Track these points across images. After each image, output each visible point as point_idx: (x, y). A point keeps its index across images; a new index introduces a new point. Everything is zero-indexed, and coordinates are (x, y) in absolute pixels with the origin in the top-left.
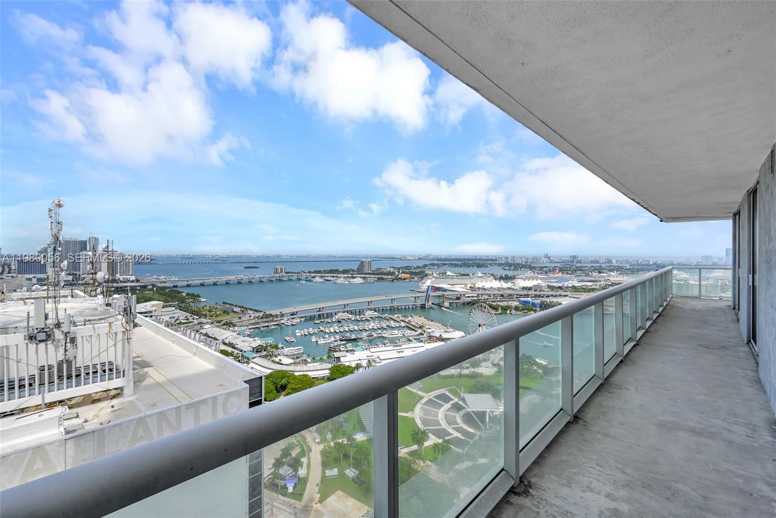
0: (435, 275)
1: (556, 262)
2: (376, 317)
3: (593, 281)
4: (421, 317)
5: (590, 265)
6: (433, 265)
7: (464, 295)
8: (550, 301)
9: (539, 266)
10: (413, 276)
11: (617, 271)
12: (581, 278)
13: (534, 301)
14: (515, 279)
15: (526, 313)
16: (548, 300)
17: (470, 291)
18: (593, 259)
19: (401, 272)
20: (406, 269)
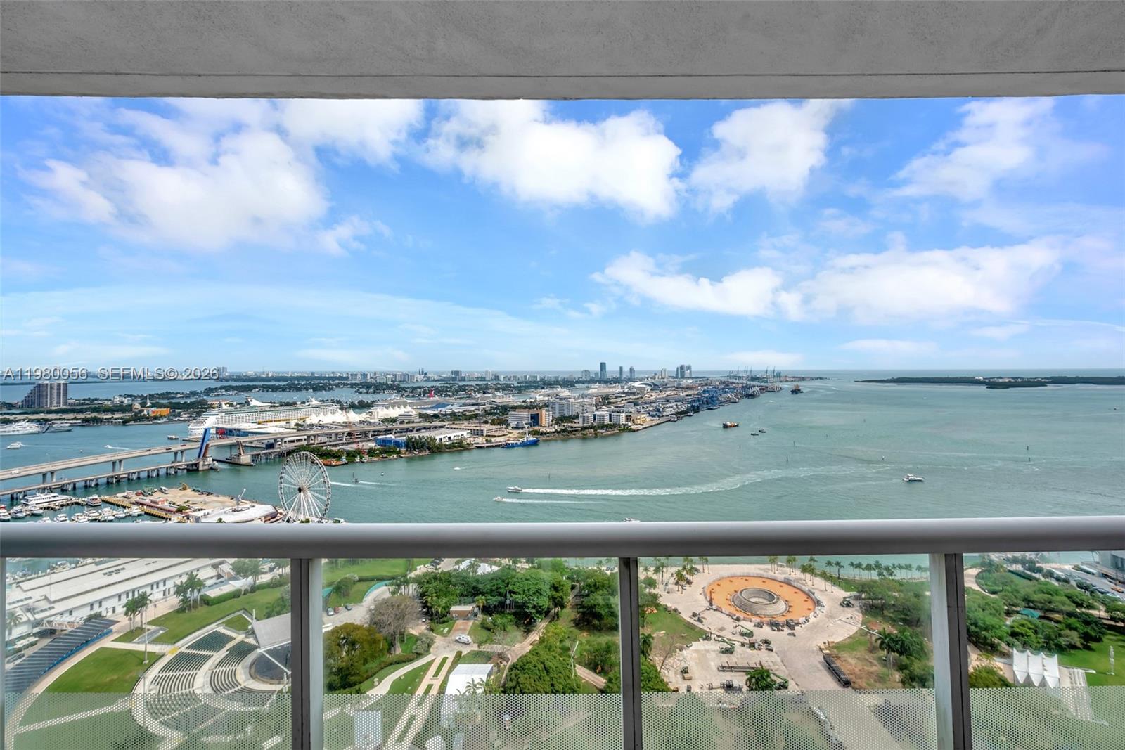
0: (225, 407)
1: (434, 381)
2: (62, 506)
3: (477, 405)
4: (184, 489)
5: (474, 383)
6: (227, 388)
7: (282, 439)
8: (419, 437)
9: (410, 386)
10: (177, 411)
11: (503, 390)
12: (463, 401)
13: (398, 439)
14: (373, 406)
15: (386, 457)
16: (416, 435)
17: (295, 431)
18: (479, 375)
19: (149, 404)
20: (163, 399)
